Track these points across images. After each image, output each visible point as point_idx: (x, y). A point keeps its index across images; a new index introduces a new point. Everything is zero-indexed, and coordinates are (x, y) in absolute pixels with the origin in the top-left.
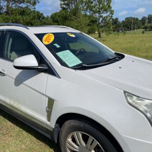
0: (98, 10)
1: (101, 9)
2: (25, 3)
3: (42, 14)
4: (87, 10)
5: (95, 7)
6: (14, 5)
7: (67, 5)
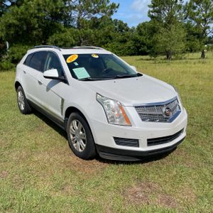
0: (203, 18)
1: (208, 16)
2: (100, 13)
3: (126, 25)
4: (186, 18)
5: (198, 14)
6: (86, 16)
7: (158, 12)
